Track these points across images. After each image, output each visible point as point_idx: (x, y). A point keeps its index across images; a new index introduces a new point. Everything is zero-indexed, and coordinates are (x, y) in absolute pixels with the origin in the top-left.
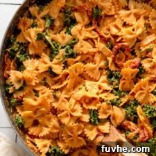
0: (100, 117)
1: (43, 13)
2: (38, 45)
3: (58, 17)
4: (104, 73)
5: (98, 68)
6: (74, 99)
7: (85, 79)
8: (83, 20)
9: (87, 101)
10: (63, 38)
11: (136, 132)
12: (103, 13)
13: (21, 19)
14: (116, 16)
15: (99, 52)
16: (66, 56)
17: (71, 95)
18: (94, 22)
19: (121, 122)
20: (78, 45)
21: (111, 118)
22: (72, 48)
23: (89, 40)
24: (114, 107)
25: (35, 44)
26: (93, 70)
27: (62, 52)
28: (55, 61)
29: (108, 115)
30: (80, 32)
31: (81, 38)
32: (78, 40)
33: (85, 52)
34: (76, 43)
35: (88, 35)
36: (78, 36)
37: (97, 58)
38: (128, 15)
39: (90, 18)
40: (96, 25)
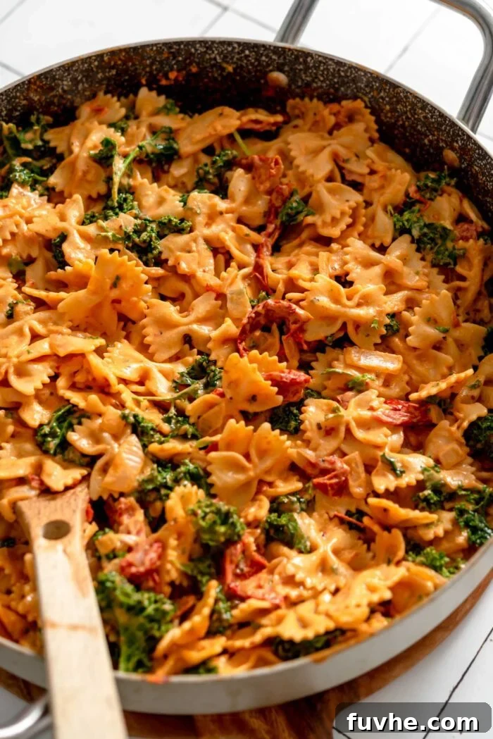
0: (73, 437)
1: (164, 121)
2: (85, 173)
3: (194, 156)
4: (190, 359)
5: (183, 329)
6: (51, 346)
7: (127, 338)
8: (247, 201)
9: (80, 378)
10: (161, 201)
11: (131, 539)
12: (310, 219)
13: (101, 94)
14: (334, 246)
15: (221, 296)
16: (128, 237)
17: (51, 332)
18: (271, 228)
19: (117, 488)
20: (182, 239)
21: (100, 463)
22: (161, 236)
23: (221, 258)
24: (134, 438)
25: (81, 166)
26: (165, 324)
27: (126, 221)
28: (91, 229)
29: (100, 448)
30: (213, 216)
31: (202, 231)
32: (191, 231)
33: (184, 267)
34: (180, 231)
35: (229, 239)
36: (201, 220)
37: (202, 306)
38: (368, 264)
39: (271, 212)
40: (270, 242)
